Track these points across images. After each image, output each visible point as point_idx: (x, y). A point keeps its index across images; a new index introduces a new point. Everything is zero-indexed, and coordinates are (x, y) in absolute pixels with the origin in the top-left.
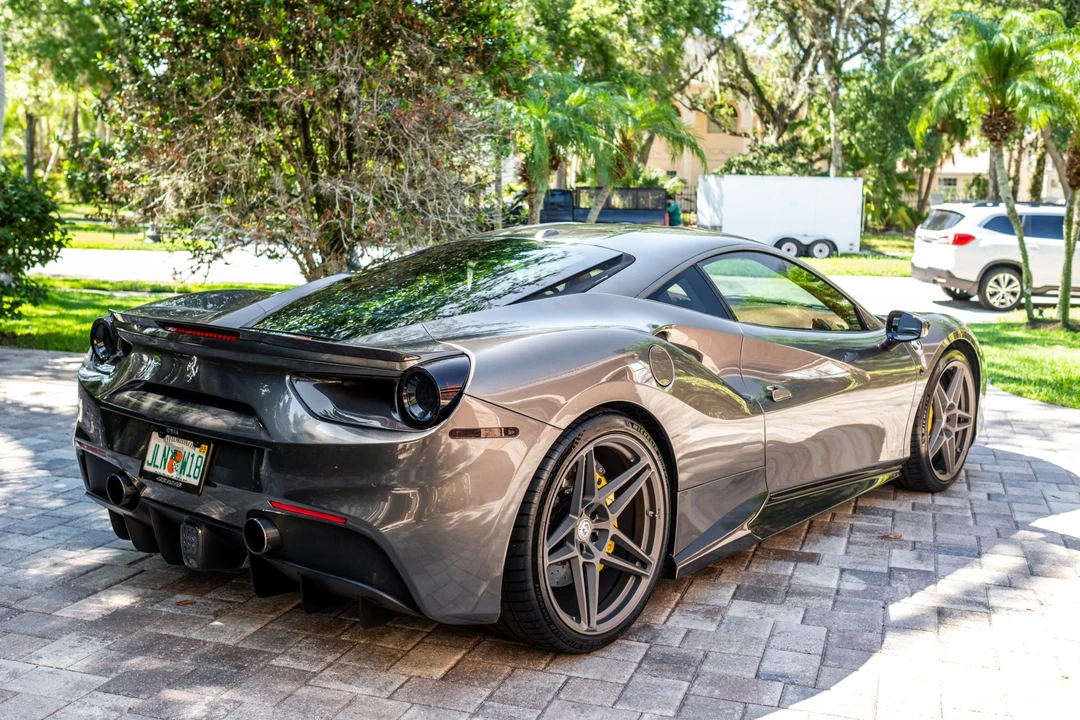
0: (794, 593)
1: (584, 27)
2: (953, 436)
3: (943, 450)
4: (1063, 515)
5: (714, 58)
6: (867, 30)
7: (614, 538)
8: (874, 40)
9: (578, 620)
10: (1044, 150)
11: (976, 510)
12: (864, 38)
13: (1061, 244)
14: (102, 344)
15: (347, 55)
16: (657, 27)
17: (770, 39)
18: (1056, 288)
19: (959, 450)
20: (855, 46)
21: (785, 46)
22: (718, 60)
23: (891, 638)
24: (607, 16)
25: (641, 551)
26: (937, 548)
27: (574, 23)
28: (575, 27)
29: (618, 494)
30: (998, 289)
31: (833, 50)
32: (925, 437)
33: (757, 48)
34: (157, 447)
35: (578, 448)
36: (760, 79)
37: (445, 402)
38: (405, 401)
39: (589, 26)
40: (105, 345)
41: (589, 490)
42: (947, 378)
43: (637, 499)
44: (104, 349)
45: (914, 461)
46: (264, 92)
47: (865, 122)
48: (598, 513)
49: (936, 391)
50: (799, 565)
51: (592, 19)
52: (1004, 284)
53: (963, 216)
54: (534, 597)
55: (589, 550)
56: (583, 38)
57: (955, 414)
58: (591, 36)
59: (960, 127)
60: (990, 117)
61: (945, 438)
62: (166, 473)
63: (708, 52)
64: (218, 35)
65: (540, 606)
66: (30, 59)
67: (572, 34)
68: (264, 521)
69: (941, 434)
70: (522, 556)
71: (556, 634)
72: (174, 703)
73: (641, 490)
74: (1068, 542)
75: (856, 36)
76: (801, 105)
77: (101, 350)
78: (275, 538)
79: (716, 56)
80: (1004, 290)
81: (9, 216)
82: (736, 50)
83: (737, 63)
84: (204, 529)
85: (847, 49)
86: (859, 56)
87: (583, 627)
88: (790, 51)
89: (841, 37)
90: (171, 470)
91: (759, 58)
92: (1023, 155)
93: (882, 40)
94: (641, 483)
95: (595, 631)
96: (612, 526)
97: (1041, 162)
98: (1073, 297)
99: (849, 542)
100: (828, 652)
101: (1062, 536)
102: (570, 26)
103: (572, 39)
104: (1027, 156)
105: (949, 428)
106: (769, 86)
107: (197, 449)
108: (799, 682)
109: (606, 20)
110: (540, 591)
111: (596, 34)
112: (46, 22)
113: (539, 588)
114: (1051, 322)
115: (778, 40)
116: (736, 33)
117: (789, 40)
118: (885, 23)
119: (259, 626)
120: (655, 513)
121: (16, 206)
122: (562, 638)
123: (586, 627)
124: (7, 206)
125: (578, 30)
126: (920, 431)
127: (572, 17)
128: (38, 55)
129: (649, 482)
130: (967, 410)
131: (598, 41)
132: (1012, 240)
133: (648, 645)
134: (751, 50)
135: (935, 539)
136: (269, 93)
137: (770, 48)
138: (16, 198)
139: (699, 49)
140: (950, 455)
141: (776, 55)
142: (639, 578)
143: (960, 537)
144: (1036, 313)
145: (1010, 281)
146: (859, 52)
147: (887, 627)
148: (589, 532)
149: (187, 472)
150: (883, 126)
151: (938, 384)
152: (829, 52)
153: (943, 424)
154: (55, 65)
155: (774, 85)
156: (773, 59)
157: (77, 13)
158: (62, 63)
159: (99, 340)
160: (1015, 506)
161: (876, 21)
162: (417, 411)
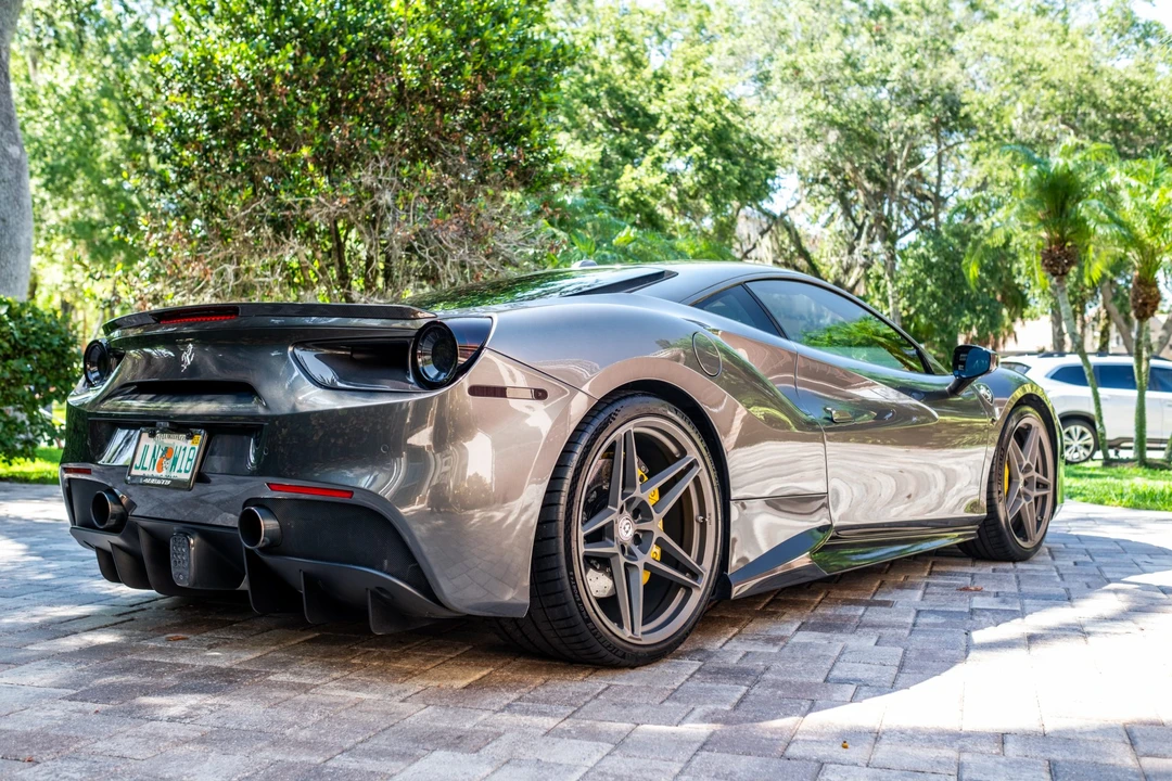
0: (865, 626)
1: (633, 196)
2: (1033, 500)
3: (1022, 513)
4: (1156, 574)
5: (767, 237)
6: (920, 208)
7: (660, 542)
8: (928, 217)
9: (621, 625)
10: (1106, 321)
11: (1061, 572)
12: (917, 217)
13: (1134, 393)
14: (95, 368)
15: (382, 165)
16: (708, 196)
17: (823, 219)
18: (1130, 440)
19: (1039, 519)
20: (909, 223)
21: (839, 224)
22: (771, 237)
23: (973, 654)
24: (656, 186)
25: (692, 559)
26: (1022, 596)
27: (623, 192)
28: (624, 196)
29: (663, 491)
30: (1071, 442)
31: (887, 221)
32: (1001, 495)
33: (811, 227)
34: (147, 447)
35: (615, 424)
36: (815, 256)
37: (462, 360)
38: (420, 360)
39: (638, 196)
40: (99, 370)
41: (628, 483)
42: (1022, 436)
43: (684, 500)
44: (97, 374)
45: (991, 522)
46: (296, 203)
47: (925, 289)
48: (640, 512)
49: (1010, 446)
50: (870, 608)
51: (641, 188)
52: (1076, 437)
53: (1029, 368)
54: (568, 587)
55: (631, 553)
56: (632, 207)
57: (1033, 477)
58: (641, 206)
59: (1020, 300)
60: (1050, 251)
61: (1023, 501)
62: (155, 473)
63: (760, 230)
64: (248, 147)
65: (575, 598)
66: (65, 240)
67: (621, 203)
68: (262, 511)
69: (1019, 495)
70: (553, 538)
71: (594, 635)
72: (149, 706)
73: (688, 489)
74: (1164, 590)
75: (910, 215)
76: (857, 282)
77: (94, 376)
78: (273, 531)
79: (769, 232)
80: (1076, 443)
81: (25, 347)
82: (789, 228)
83: (791, 241)
84: (197, 538)
85: (900, 226)
86: (913, 233)
87: (626, 633)
88: (844, 229)
89: (894, 213)
90: (160, 470)
91: (813, 237)
92: (1086, 330)
93: (936, 215)
94: (688, 482)
95: (640, 640)
96: (656, 526)
97: (1105, 333)
98: (1149, 449)
99: (924, 593)
100: (906, 664)
101: (1158, 587)
102: (618, 196)
103: (621, 208)
104: (1091, 332)
105: (1028, 491)
106: (824, 265)
107: (190, 441)
108: (873, 684)
109: (655, 189)
110: (575, 580)
111: (646, 204)
112: (83, 205)
113: (574, 576)
114: (1128, 461)
115: (832, 218)
116: (788, 209)
117: (842, 218)
118: (939, 201)
119: (259, 654)
120: (705, 517)
121: (33, 337)
122: (601, 640)
123: (629, 633)
124: (24, 336)
125: (627, 200)
126: (996, 488)
127: (621, 187)
128: (73, 237)
129: (697, 481)
130: (1045, 475)
131: (647, 210)
132: (1085, 391)
133: (701, 663)
134: (803, 229)
135: (1020, 590)
136: (301, 203)
137: (824, 227)
138: (34, 329)
139: (751, 228)
140: (1030, 520)
141: (830, 233)
142: (689, 590)
143: (1047, 588)
144: (1112, 453)
145: (1083, 434)
146: (913, 228)
147: (969, 647)
148: (631, 532)
149: (177, 468)
150: (944, 293)
151: (1012, 439)
152: (883, 224)
153: (1021, 486)
154: (91, 246)
155: (829, 264)
156: (826, 238)
157: (115, 194)
158: (97, 243)
159: (92, 365)
160: (1104, 569)
161: (930, 200)
162: (432, 372)
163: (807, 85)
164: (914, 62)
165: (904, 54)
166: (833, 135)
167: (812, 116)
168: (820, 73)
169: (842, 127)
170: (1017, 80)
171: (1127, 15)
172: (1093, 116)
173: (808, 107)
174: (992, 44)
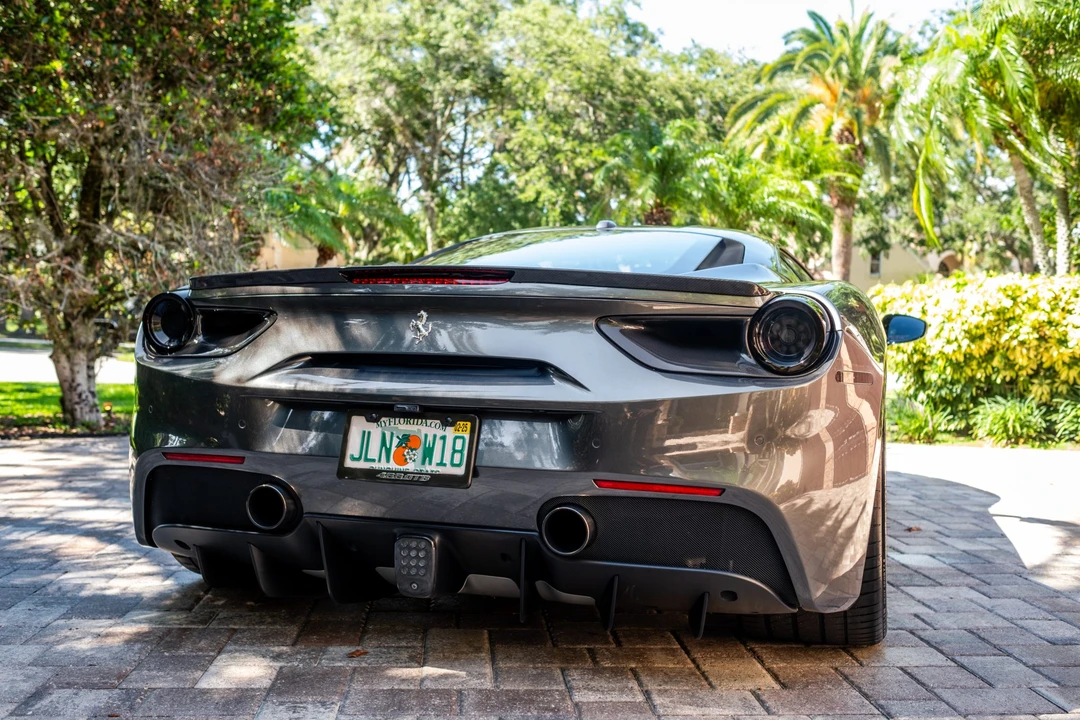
15: (135, 88)
34: (367, 434)
46: (38, 121)
60: (652, 213)
62: (394, 466)
107: (451, 429)
149: (436, 460)
163: (366, 42)
164: (465, 32)
165: (456, 24)
166: (391, 90)
167: (374, 71)
168: (380, 33)
169: (399, 84)
170: (550, 59)
171: (622, 15)
172: (609, 96)
173: (370, 62)
174: (529, 26)
